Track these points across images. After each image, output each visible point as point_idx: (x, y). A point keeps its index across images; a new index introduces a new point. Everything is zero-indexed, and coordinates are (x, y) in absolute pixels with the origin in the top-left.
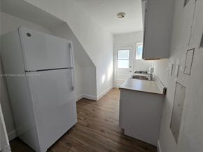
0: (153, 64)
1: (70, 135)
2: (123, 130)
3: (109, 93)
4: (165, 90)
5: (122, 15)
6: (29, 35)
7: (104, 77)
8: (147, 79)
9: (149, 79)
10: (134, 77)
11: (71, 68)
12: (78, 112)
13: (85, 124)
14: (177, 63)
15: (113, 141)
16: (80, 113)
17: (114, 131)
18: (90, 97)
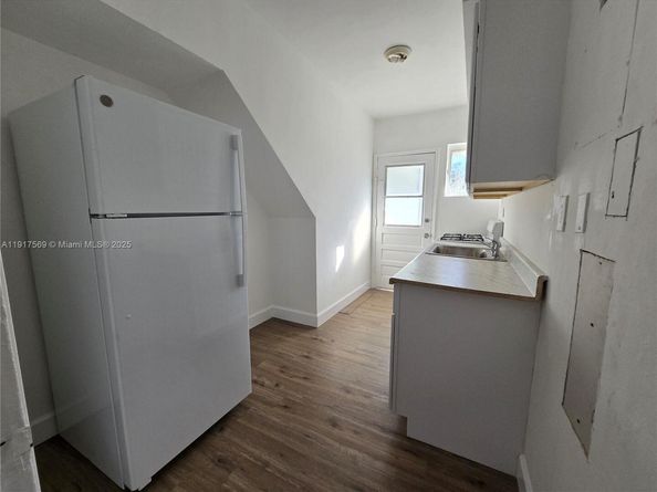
0: (501, 209)
1: (227, 433)
2: (404, 421)
3: (356, 304)
4: (544, 285)
5: (399, 53)
6: (106, 101)
7: (340, 252)
8: (483, 256)
9: (490, 255)
10: (438, 251)
11: (235, 214)
12: (255, 362)
13: (278, 399)
14: (584, 188)
15: (368, 455)
16: (263, 364)
17: (375, 424)
18: (294, 314)
